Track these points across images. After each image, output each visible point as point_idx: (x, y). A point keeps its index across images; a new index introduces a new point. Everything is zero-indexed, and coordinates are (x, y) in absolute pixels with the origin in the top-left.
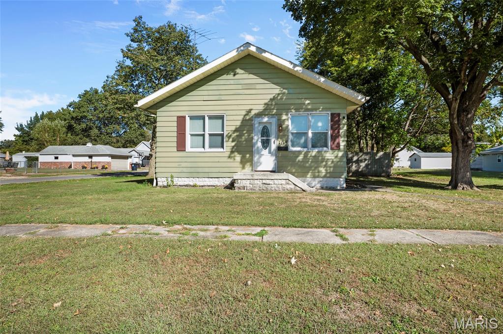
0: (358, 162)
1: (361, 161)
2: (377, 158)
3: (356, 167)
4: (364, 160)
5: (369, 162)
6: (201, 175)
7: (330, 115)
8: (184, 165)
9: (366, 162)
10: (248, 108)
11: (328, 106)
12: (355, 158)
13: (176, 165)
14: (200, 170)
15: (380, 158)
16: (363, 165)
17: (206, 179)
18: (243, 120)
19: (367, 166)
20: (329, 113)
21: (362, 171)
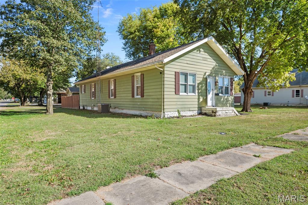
6: (186, 109)
7: (230, 79)
8: (179, 103)
10: (205, 71)
11: (230, 74)
13: (174, 103)
14: (186, 106)
17: (188, 112)
18: (203, 78)
20: (230, 77)
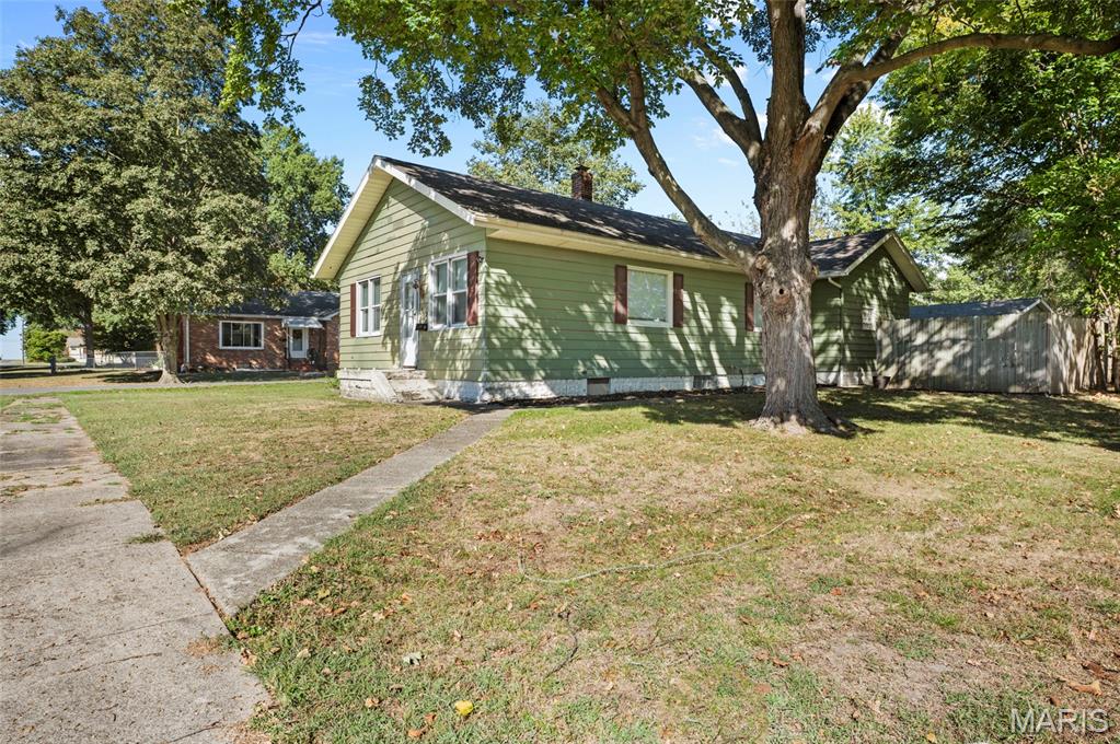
0: (930, 347)
1: (939, 345)
2: (993, 334)
3: (923, 363)
4: (947, 343)
5: (968, 349)
7: (467, 257)
8: (355, 357)
9: (957, 348)
10: (397, 260)
11: (465, 239)
12: (920, 339)
15: (1005, 335)
16: (945, 357)
18: (393, 283)
19: (957, 361)
20: (467, 252)
21: (941, 378)
